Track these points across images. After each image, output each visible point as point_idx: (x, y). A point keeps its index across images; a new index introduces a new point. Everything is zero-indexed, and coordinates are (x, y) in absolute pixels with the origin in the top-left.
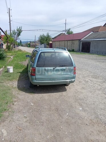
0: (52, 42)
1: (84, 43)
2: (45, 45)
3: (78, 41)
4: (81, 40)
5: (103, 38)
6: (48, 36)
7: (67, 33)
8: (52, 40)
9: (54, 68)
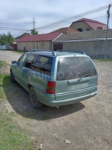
0: (16, 43)
1: (56, 44)
2: (7, 46)
3: (48, 42)
4: (52, 41)
5: (75, 40)
6: (10, 36)
7: (31, 33)
8: (15, 40)
9: (79, 80)
